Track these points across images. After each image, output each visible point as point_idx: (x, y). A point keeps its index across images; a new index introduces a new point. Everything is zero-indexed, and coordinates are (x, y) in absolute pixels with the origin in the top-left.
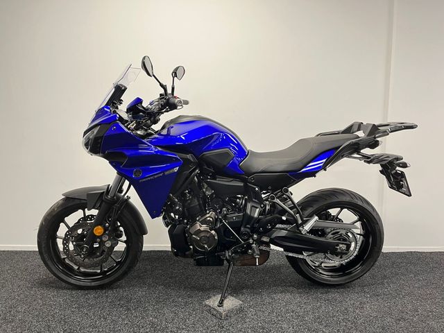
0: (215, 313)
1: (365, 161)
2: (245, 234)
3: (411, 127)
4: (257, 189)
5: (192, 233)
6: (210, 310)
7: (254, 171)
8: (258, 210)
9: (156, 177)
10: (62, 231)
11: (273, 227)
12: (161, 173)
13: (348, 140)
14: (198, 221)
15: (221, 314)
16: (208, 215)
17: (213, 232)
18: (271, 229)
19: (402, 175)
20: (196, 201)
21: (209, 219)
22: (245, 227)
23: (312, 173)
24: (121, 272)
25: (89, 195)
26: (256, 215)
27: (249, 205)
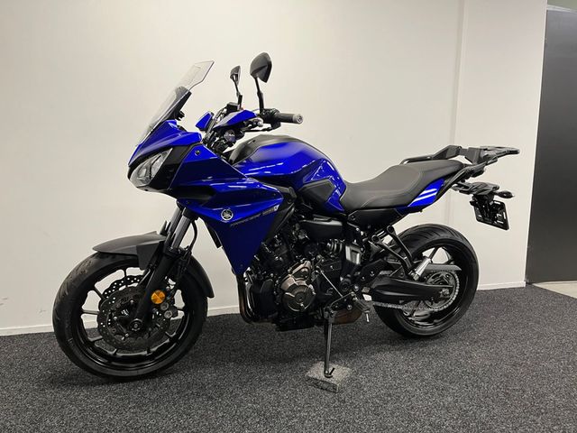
0: (325, 386)
1: (460, 191)
2: (345, 286)
3: (516, 152)
4: (357, 229)
5: (286, 289)
6: (316, 383)
7: (356, 206)
8: (358, 255)
9: (252, 218)
10: (92, 302)
11: (377, 273)
12: (258, 213)
13: (443, 168)
14: (291, 273)
15: (334, 386)
16: (302, 266)
17: (311, 286)
18: (373, 278)
19: (502, 206)
20: (285, 247)
21: (303, 270)
22: (345, 277)
23: (418, 208)
24: (181, 350)
25: (140, 248)
26: (358, 262)
27: (348, 249)
